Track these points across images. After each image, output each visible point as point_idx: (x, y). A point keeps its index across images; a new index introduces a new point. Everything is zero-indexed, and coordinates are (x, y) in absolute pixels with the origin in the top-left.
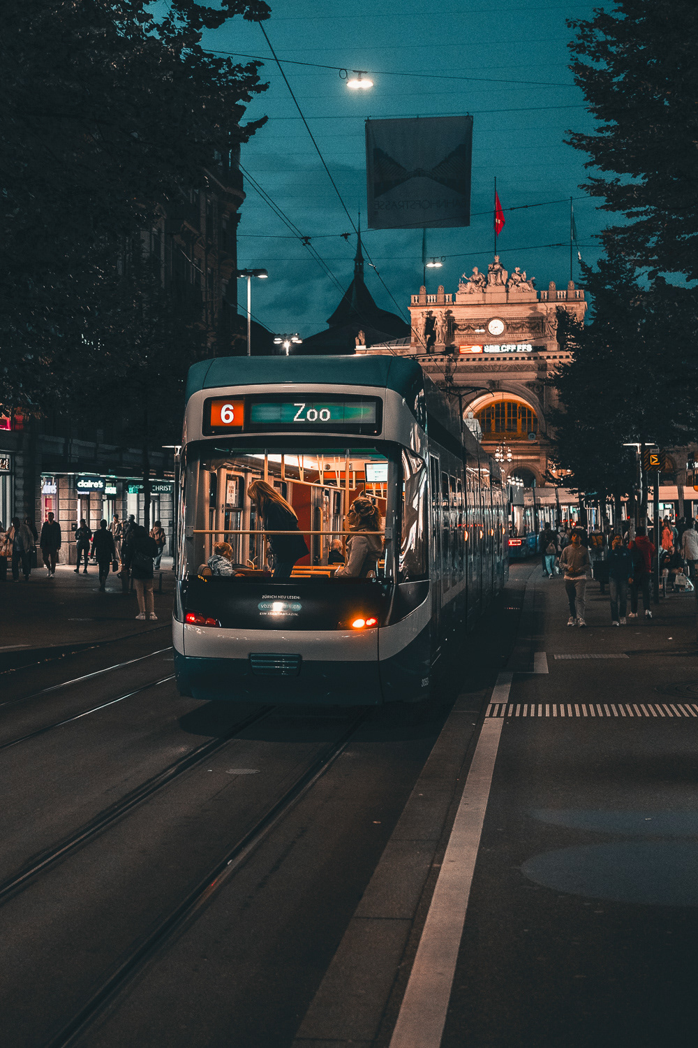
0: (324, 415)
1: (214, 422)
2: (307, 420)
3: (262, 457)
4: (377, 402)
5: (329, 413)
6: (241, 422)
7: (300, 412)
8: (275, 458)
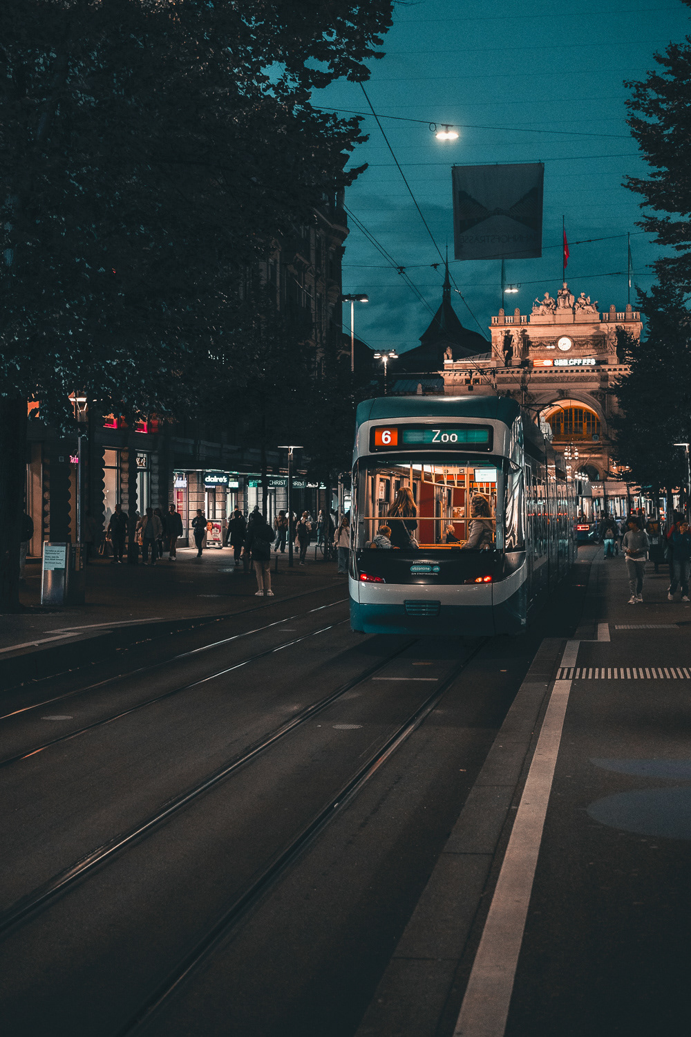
0: (453, 438)
1: (377, 443)
2: (441, 441)
3: (408, 466)
4: (490, 429)
5: (456, 437)
6: (396, 443)
7: (436, 436)
8: (417, 467)
